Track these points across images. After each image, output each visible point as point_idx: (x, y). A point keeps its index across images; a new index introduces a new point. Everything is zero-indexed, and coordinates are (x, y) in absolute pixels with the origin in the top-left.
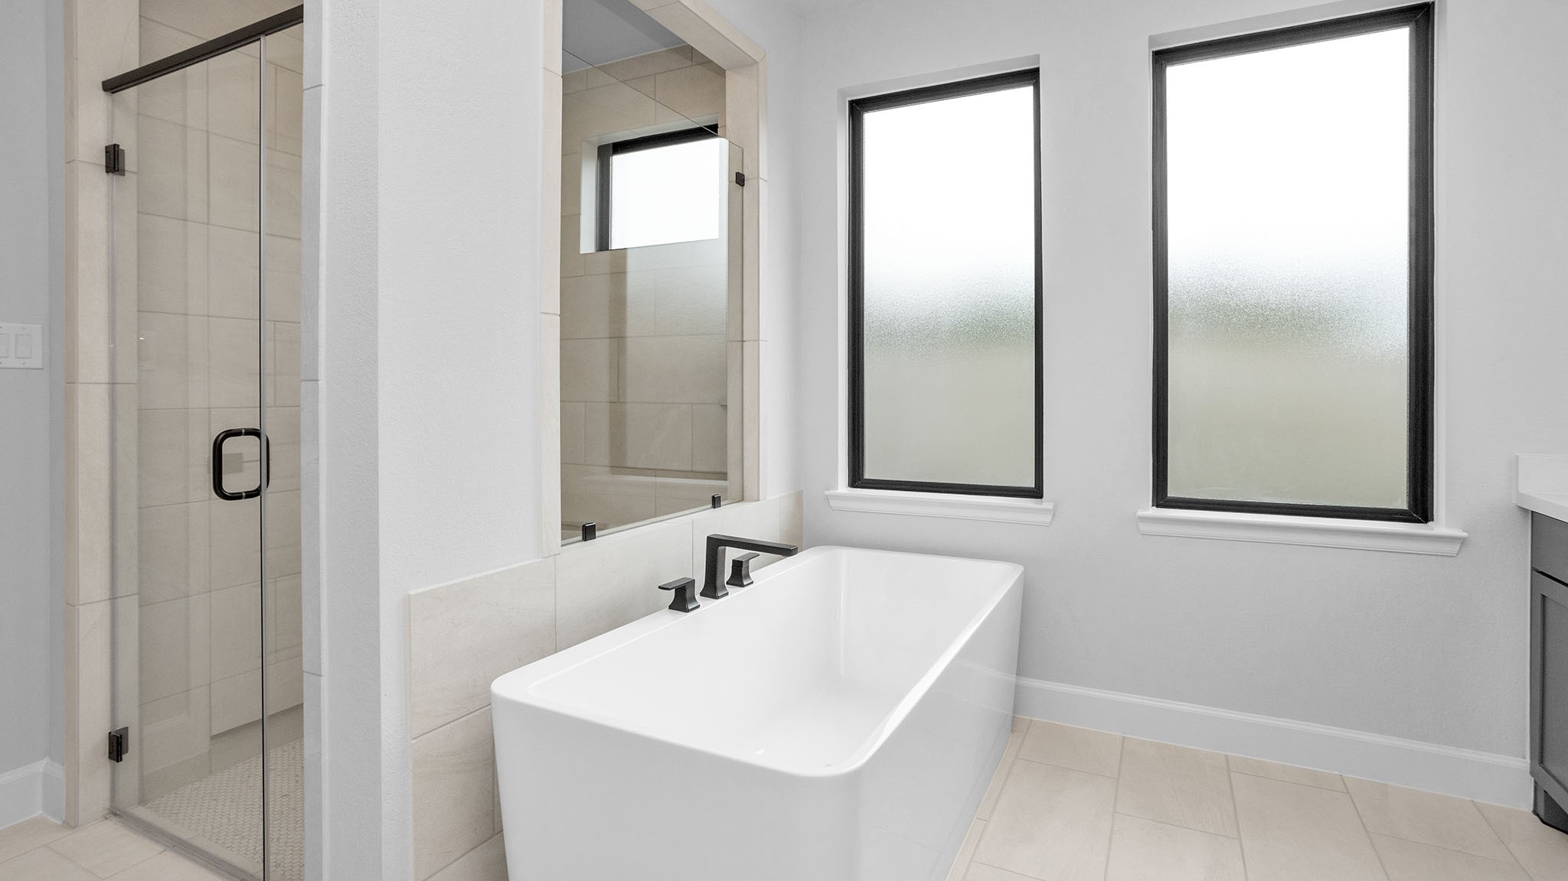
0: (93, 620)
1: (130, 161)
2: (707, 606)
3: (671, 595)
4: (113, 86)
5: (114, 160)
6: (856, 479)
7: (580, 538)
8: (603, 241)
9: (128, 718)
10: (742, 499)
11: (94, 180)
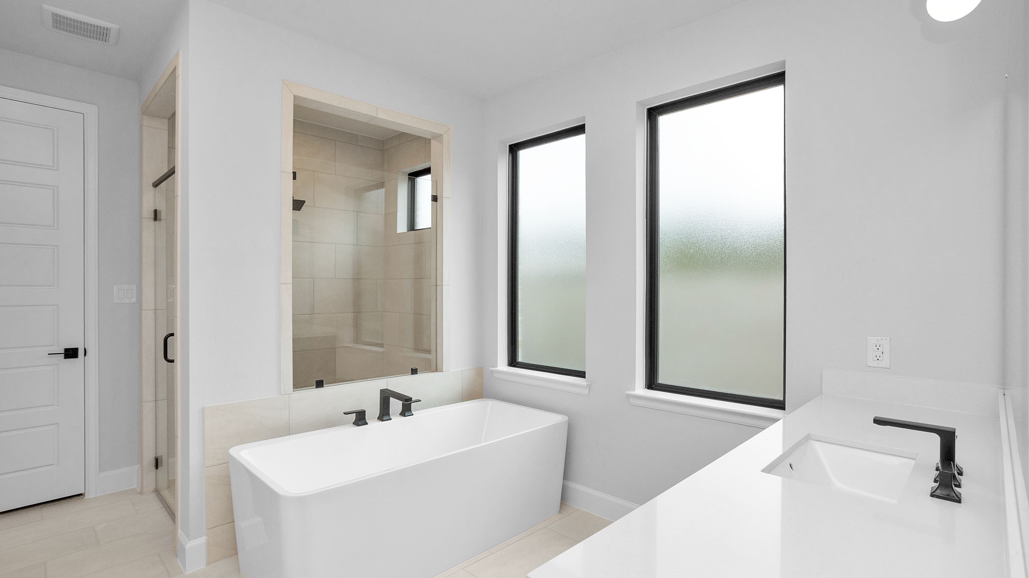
0: (148, 408)
1: (163, 215)
2: (374, 425)
3: (353, 417)
4: (156, 185)
5: (156, 216)
6: (513, 361)
7: (315, 387)
8: (412, 226)
9: (163, 452)
10: (436, 371)
11: (149, 224)
